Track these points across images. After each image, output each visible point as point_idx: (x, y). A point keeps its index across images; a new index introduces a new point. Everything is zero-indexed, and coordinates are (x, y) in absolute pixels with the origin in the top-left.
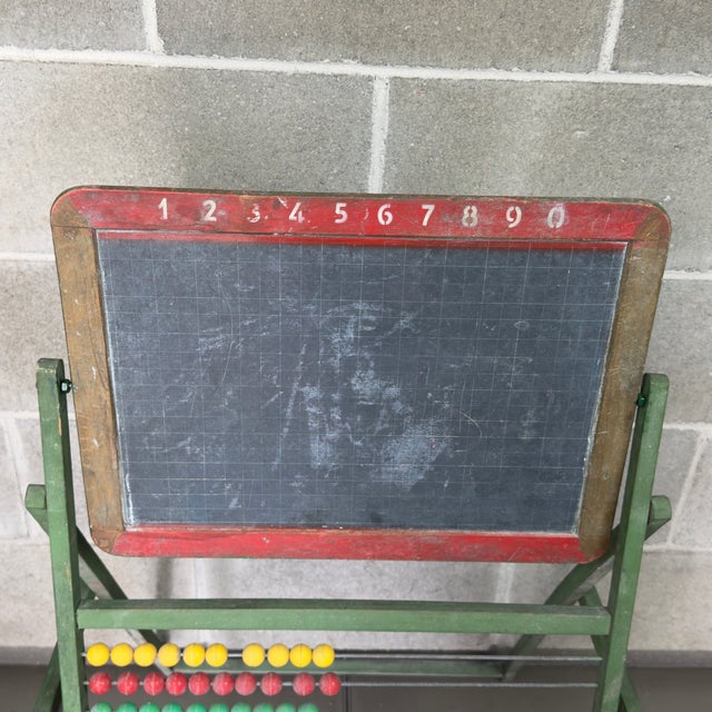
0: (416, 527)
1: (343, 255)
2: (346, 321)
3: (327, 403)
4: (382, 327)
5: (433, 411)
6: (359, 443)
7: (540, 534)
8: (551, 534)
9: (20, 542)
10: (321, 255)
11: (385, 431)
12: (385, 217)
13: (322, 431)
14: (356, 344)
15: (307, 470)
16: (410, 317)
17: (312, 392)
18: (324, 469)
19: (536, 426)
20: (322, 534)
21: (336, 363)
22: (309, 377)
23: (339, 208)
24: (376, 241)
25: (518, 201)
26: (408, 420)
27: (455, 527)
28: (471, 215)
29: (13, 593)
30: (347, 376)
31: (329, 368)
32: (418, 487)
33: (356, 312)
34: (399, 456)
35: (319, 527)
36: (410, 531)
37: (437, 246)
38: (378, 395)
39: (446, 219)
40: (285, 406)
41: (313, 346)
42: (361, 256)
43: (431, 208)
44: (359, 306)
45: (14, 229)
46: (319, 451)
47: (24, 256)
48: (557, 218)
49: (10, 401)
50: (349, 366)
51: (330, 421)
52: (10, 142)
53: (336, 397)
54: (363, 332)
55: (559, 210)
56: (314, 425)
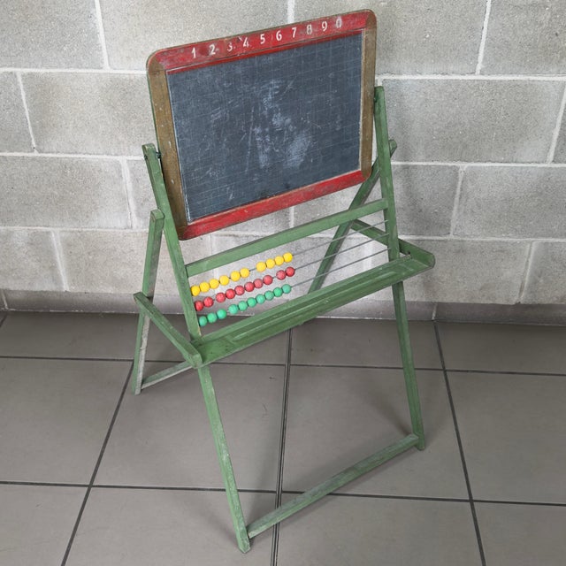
0: (303, 186)
1: (264, 59)
2: (268, 91)
3: (263, 134)
4: (281, 90)
5: (304, 126)
6: (277, 151)
7: (347, 174)
8: (351, 172)
9: (128, 231)
10: (256, 61)
11: (287, 141)
12: (279, 37)
13: (263, 149)
14: (273, 101)
15: (259, 170)
16: (292, 82)
17: (258, 130)
18: (265, 168)
19: (342, 122)
20: (268, 200)
21: (265, 113)
22: (256, 123)
23: (262, 37)
24: (276, 49)
25: (325, 19)
26: (295, 133)
27: (316, 181)
28: (310, 28)
29: (124, 261)
30: (271, 117)
31: (263, 116)
32: (302, 166)
33: (271, 86)
34: (293, 152)
35: (266, 198)
36: (300, 189)
37: (298, 46)
38: (283, 125)
39: (301, 33)
40: (248, 140)
41: (256, 108)
42: (271, 58)
43: (295, 29)
44: (272, 82)
45: (128, 58)
46: (263, 159)
47: (133, 72)
48: (339, 23)
49: (124, 150)
50: (271, 113)
51: (266, 143)
52: (128, 15)
53: (267, 130)
54: (275, 95)
55: (339, 19)
56: (260, 147)
